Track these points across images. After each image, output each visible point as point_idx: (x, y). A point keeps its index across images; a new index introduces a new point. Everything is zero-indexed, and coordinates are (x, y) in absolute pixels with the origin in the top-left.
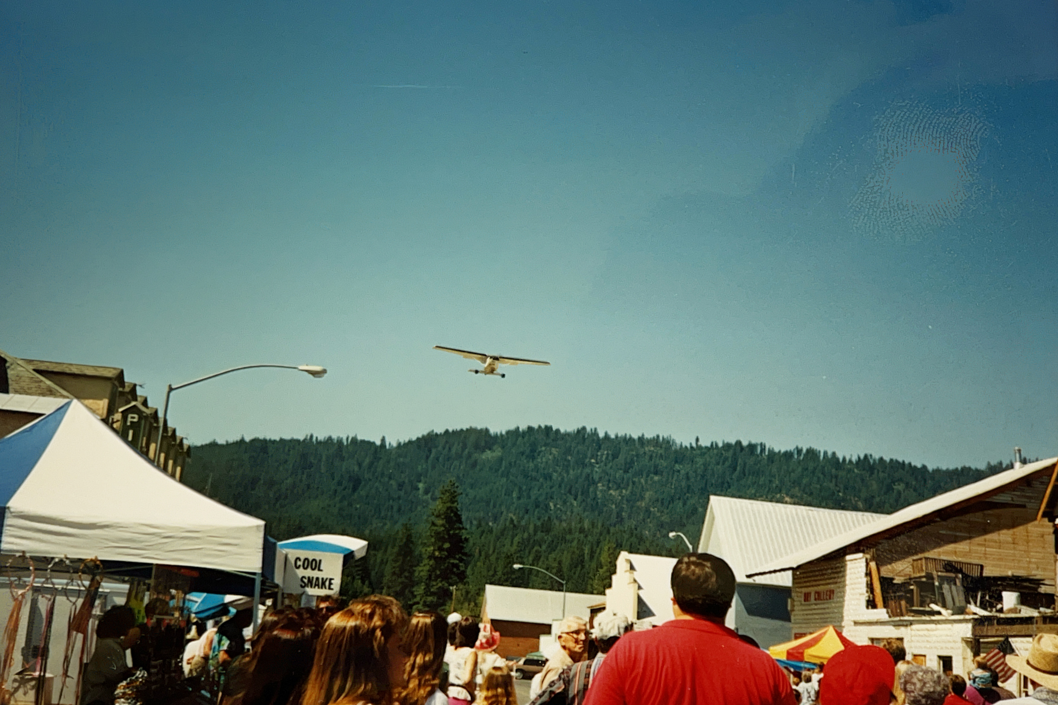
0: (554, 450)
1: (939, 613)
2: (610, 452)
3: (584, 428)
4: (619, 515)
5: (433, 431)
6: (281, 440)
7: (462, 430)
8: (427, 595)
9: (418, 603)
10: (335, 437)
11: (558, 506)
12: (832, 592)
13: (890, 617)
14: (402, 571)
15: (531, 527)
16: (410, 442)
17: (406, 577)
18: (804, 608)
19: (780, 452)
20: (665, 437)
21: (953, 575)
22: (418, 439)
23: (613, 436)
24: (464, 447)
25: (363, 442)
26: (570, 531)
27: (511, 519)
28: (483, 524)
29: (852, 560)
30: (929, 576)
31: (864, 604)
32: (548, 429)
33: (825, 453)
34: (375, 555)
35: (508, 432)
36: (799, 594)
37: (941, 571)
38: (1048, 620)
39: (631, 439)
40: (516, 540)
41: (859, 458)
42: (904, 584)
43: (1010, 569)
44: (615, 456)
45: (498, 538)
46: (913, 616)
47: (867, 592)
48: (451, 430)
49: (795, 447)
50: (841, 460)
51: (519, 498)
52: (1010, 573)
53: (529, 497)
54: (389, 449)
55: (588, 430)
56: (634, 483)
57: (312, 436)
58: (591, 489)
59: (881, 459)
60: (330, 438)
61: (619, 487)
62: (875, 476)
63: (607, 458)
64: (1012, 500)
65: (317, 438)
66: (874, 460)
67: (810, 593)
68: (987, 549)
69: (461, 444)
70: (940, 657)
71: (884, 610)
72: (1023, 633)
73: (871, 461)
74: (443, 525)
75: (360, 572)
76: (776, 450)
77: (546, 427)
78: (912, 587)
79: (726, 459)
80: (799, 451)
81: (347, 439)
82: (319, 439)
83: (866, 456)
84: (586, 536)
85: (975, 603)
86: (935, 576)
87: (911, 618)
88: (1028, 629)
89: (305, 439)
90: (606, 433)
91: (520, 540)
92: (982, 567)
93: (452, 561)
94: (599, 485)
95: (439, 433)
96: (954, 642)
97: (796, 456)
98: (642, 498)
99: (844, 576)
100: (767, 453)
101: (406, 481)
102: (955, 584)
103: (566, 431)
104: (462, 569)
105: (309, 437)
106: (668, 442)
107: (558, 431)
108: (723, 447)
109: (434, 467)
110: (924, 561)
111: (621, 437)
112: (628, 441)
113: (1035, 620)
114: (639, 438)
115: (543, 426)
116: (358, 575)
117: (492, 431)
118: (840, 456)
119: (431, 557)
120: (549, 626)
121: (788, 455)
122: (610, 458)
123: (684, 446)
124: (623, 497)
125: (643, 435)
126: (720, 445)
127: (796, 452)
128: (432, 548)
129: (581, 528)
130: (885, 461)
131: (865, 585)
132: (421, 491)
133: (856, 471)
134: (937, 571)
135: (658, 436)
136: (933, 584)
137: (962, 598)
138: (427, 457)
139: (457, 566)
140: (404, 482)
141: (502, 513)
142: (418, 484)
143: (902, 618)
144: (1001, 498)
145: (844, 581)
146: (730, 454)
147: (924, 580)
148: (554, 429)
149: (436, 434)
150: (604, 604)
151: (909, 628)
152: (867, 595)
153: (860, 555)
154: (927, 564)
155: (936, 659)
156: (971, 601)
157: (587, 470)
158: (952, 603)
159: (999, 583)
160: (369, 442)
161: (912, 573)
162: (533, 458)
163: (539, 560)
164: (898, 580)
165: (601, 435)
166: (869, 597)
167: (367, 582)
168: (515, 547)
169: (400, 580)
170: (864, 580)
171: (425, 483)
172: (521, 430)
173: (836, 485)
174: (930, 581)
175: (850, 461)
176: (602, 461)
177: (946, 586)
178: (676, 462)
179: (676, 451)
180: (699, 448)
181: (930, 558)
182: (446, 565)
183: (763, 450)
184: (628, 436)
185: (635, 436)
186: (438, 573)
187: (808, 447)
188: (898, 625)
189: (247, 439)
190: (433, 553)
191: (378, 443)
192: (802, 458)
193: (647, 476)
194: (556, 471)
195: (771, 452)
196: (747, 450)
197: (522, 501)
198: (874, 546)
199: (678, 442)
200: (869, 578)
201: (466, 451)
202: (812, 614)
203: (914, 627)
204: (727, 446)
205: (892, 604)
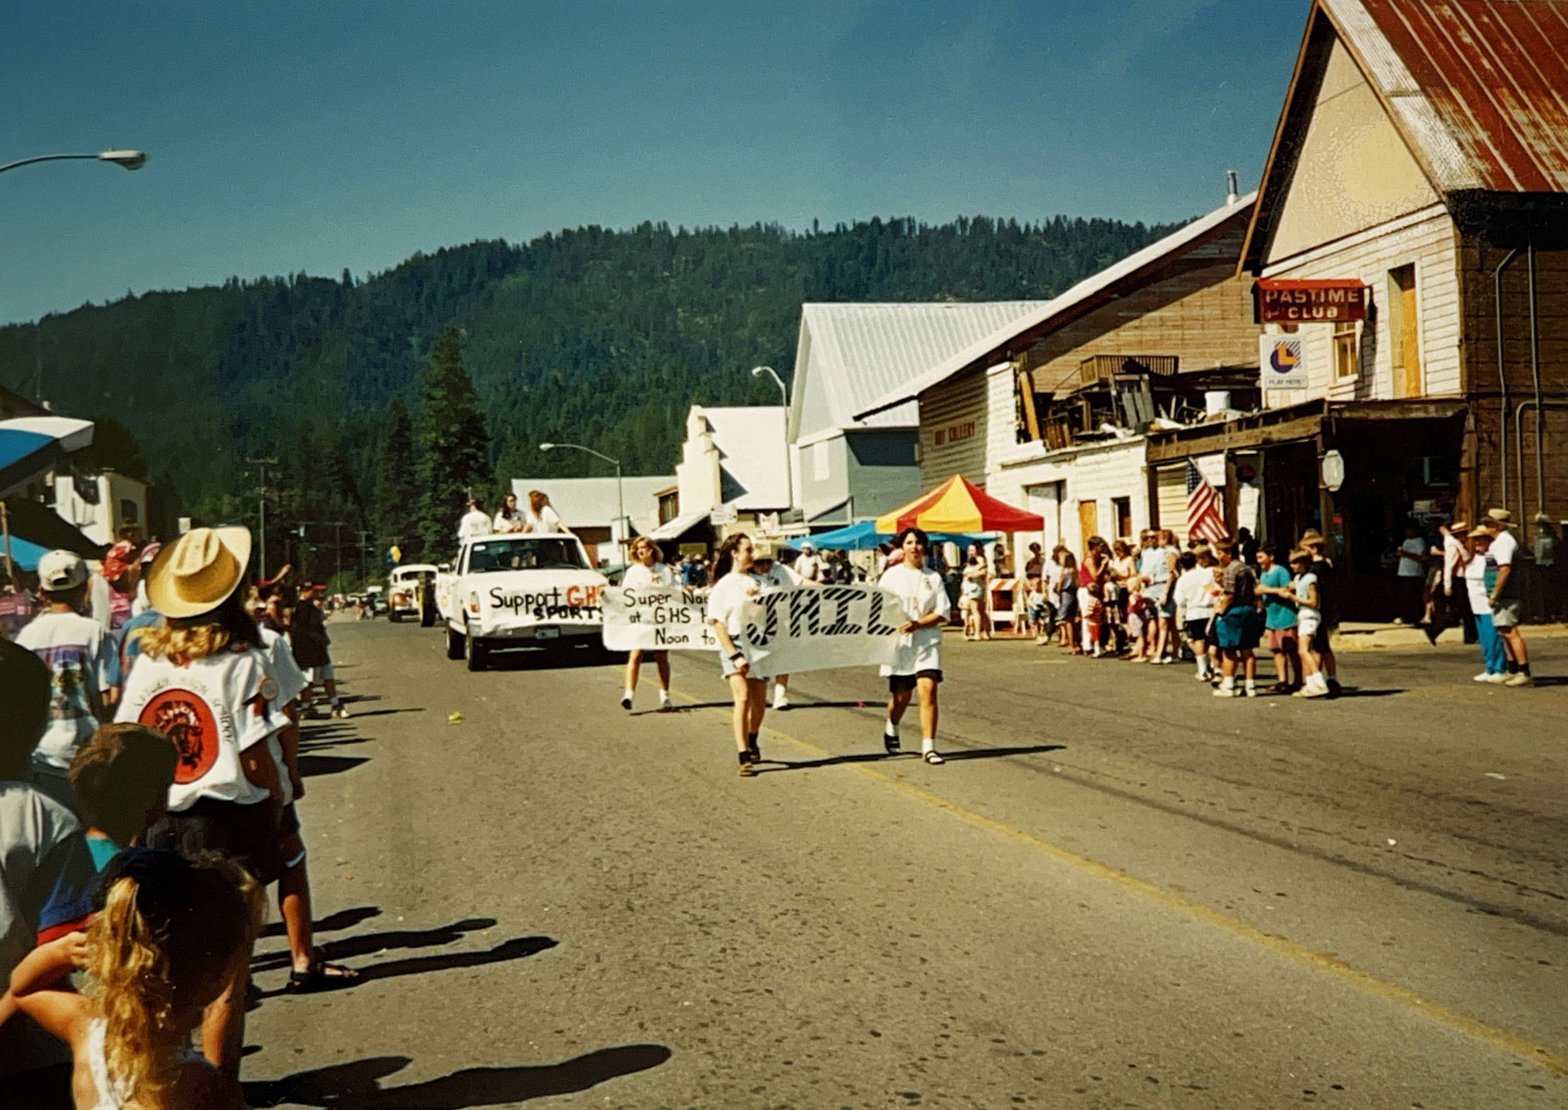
0: (607, 264)
1: (1113, 436)
2: (691, 258)
3: (647, 224)
4: (712, 353)
5: (420, 252)
6: (191, 291)
7: (464, 247)
8: (436, 506)
9: (424, 519)
10: (271, 277)
11: (623, 351)
12: (971, 425)
13: (1048, 450)
14: (399, 472)
15: (585, 386)
16: (388, 273)
17: (406, 482)
18: (936, 455)
19: (936, 228)
20: (769, 224)
21: (1136, 377)
22: (399, 267)
23: (692, 232)
24: (472, 273)
25: (316, 280)
26: (643, 387)
27: (555, 378)
28: (513, 389)
29: (995, 374)
30: (1103, 384)
31: (1013, 436)
32: (594, 230)
33: (1001, 221)
34: (359, 454)
35: (535, 242)
36: (929, 435)
37: (1119, 374)
38: (1244, 424)
39: (719, 233)
40: (565, 408)
41: (1048, 223)
42: (1070, 400)
43: (1218, 358)
44: (698, 263)
45: (537, 412)
46: (1077, 445)
47: (1017, 418)
48: (447, 249)
49: (956, 218)
50: (1023, 230)
51: (564, 345)
52: (1217, 364)
53: (579, 342)
54: (358, 289)
55: (654, 224)
56: (729, 302)
57: (235, 280)
58: (668, 318)
59: (1080, 221)
60: (264, 279)
61: (707, 312)
62: (1071, 247)
63: (686, 268)
64: (1221, 252)
65: (244, 282)
66: (1070, 223)
67: (943, 432)
68: (1186, 332)
69: (466, 271)
70: (1115, 500)
71: (1041, 442)
72: (1212, 449)
73: (1066, 225)
74: (444, 398)
75: (338, 483)
76: (931, 226)
77: (591, 228)
78: (1080, 403)
79: (860, 249)
80: (963, 222)
81: (291, 277)
82: (248, 283)
83: (1058, 219)
84: (667, 391)
85: (1168, 414)
86: (1111, 381)
87: (1075, 449)
88: (1218, 441)
89: (226, 286)
90: (681, 229)
91: (571, 408)
92: (1176, 359)
93: (466, 451)
94: (679, 310)
95: (429, 254)
96: (1132, 475)
97: (959, 232)
98: (743, 325)
99: (985, 400)
100: (918, 232)
101: (392, 336)
102: (1139, 390)
103: (621, 230)
104: (482, 460)
105: (231, 282)
106: (774, 231)
107: (609, 232)
108: (854, 230)
109: (430, 308)
110: (1095, 361)
111: (704, 232)
112: (714, 236)
113: (1227, 427)
114: (731, 230)
115: (586, 227)
116: (338, 486)
117: (511, 243)
118: (1021, 224)
119: (435, 447)
120: (608, 530)
121: (948, 231)
122: (691, 267)
123: (797, 236)
124: (715, 325)
125: (737, 226)
126: (850, 227)
127: (959, 225)
128: (434, 435)
129: (657, 381)
130: (1085, 223)
131: (1013, 408)
132: (416, 350)
133: (1045, 243)
134: (1115, 374)
135: (758, 224)
136: (1109, 393)
137: (1150, 408)
138: (418, 295)
139: (474, 457)
140: (388, 340)
141: (540, 370)
142: (410, 339)
143: (1063, 450)
144: (1205, 252)
145: (986, 408)
146: (864, 241)
147: (1096, 389)
148: (603, 229)
149: (426, 257)
150: (676, 488)
151: (1073, 463)
152: (1017, 423)
153: (1006, 365)
154: (1099, 365)
155: (1110, 503)
156: (1163, 413)
157: (659, 290)
158: (1135, 418)
159: (1201, 380)
160: (325, 281)
161: (1080, 382)
162: (577, 279)
163: (600, 434)
164: (1061, 395)
165: (675, 232)
166: (1020, 425)
167: (350, 498)
168: (562, 420)
169: (398, 488)
170: (1012, 402)
171: (420, 335)
172: (554, 237)
173: (1018, 270)
174: (1105, 390)
175: (1036, 229)
176: (679, 273)
177: (1126, 396)
178: (789, 261)
179: (786, 245)
180: (820, 235)
181: (1104, 356)
182: (459, 457)
183: (911, 229)
184: (714, 230)
185: (725, 229)
186: (448, 469)
187: (976, 215)
188: (1058, 460)
189: (138, 295)
190: (437, 443)
191: (339, 280)
192: (968, 233)
193: (748, 288)
194: (613, 297)
195: (923, 229)
196: (888, 230)
197: (568, 349)
198: (1024, 348)
199: (788, 229)
200: (1019, 397)
201: (475, 280)
202: (949, 462)
203: (1080, 460)
204: (860, 228)
205: (1052, 432)
